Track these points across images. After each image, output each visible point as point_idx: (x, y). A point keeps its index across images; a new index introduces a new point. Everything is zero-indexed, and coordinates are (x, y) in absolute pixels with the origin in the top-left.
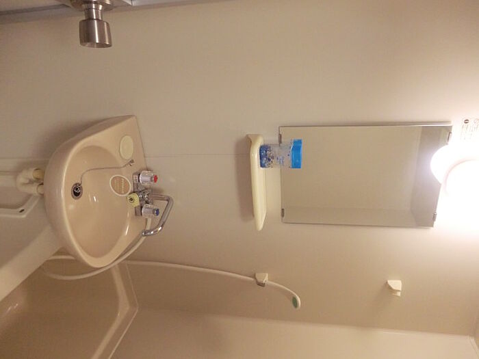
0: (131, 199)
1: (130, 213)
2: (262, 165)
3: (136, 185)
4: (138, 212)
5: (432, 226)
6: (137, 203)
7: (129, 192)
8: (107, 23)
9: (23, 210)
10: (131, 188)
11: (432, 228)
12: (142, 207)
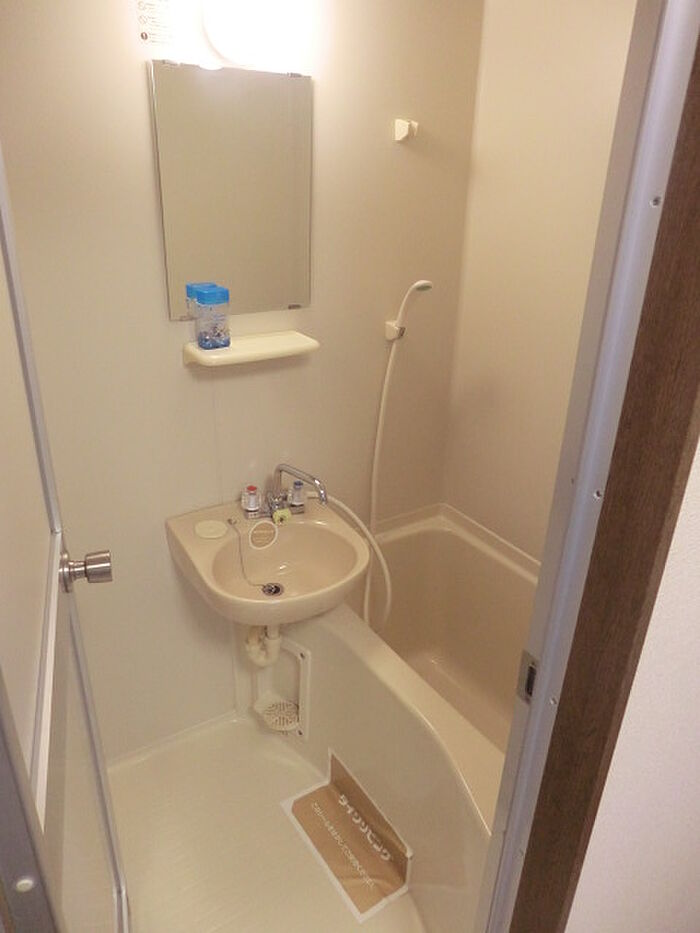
0: (282, 520)
1: (299, 521)
2: (227, 344)
3: (262, 514)
4: (298, 510)
5: (309, 77)
6: (286, 512)
7: (272, 523)
8: (88, 555)
9: (302, 655)
10: (267, 521)
11: (313, 78)
12: (293, 506)
